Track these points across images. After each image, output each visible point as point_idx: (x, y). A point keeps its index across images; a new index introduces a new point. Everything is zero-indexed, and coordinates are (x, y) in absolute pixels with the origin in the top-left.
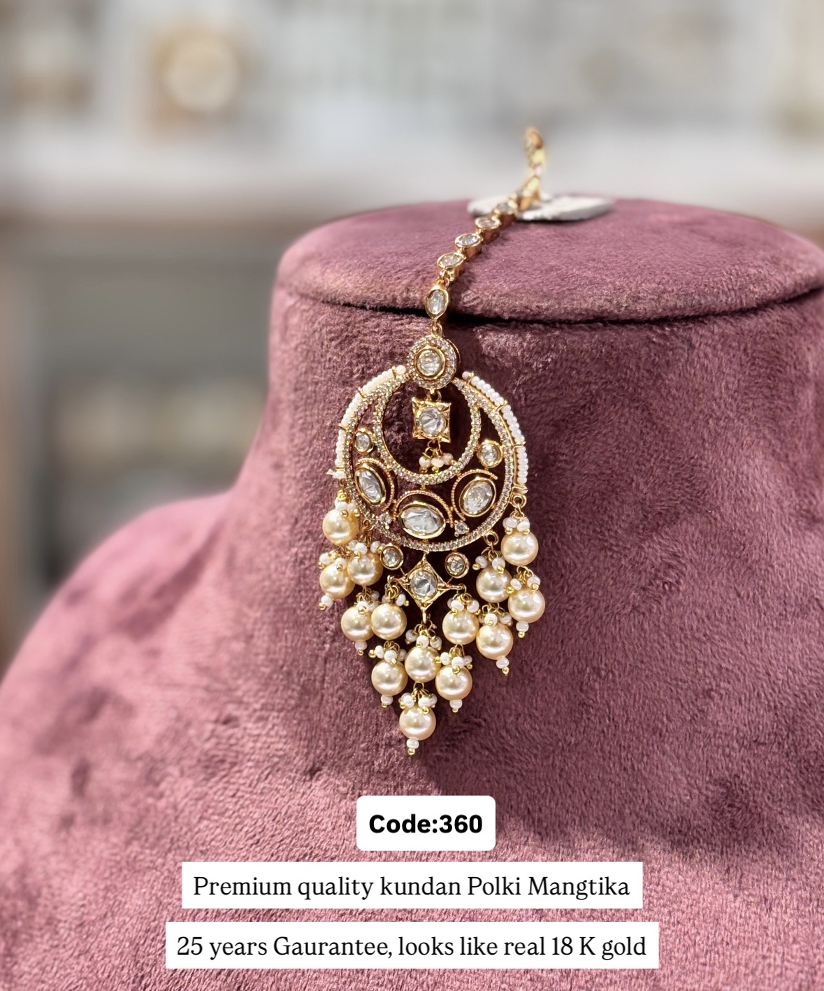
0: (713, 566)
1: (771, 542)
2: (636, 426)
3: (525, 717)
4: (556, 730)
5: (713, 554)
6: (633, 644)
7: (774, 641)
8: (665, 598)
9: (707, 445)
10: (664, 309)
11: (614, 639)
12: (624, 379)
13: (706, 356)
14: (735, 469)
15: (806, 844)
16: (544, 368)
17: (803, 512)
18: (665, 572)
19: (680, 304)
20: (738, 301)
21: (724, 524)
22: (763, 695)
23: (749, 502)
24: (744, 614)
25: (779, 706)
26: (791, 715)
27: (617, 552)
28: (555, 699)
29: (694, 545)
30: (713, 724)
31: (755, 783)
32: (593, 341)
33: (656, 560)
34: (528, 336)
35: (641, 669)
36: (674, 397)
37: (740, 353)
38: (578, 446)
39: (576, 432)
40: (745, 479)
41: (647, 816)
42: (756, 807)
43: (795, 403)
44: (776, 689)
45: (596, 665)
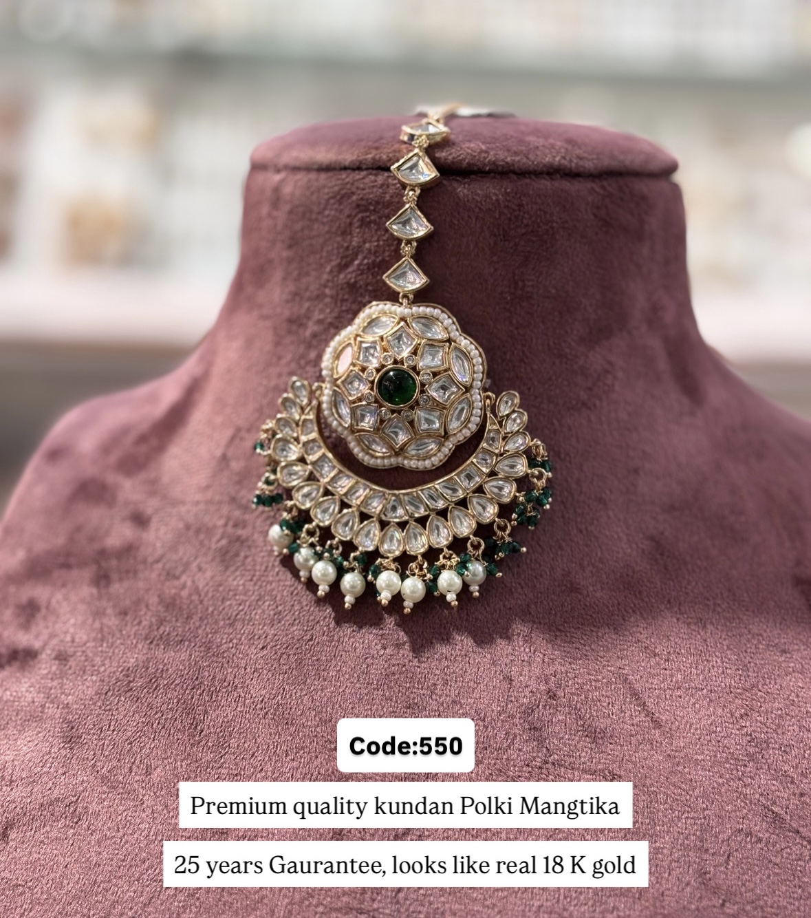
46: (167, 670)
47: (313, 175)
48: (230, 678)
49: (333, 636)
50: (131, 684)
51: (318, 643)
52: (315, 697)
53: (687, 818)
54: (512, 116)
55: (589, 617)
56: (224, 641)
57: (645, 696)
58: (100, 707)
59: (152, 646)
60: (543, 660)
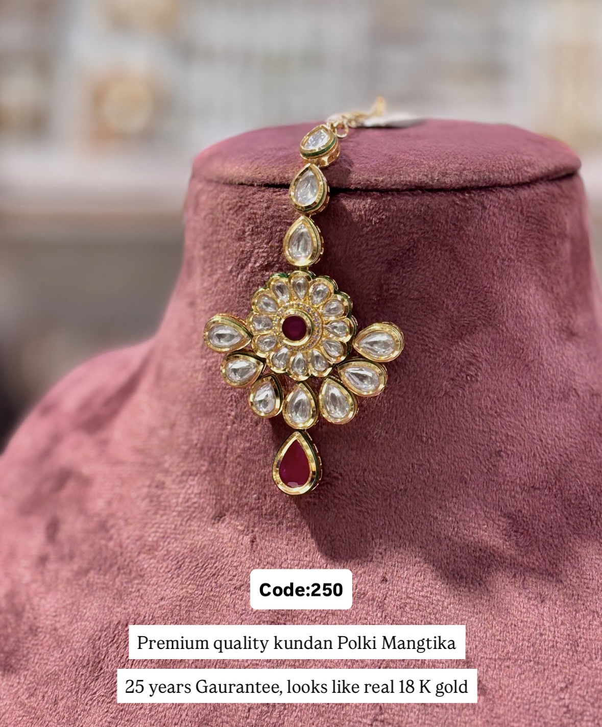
0: (501, 363)
1: (542, 348)
2: (446, 264)
3: (369, 472)
4: (392, 481)
5: (501, 356)
6: (445, 419)
7: (545, 417)
8: (467, 386)
9: (496, 278)
10: (465, 182)
11: (432, 415)
12: (437, 230)
13: (494, 214)
14: (516, 296)
15: (569, 558)
16: (380, 223)
17: (564, 328)
18: (467, 368)
19: (475, 178)
20: (516, 177)
21: (508, 334)
22: (538, 455)
23: (526, 319)
24: (523, 397)
25: (549, 462)
26: (558, 469)
27: (434, 353)
28: (390, 458)
29: (488, 349)
30: (503, 475)
31: (533, 516)
32: (415, 203)
33: (461, 359)
34: (369, 201)
35: (451, 436)
36: (472, 244)
37: (518, 214)
38: (405, 278)
39: (404, 268)
40: (523, 302)
41: (457, 539)
42: (534, 532)
43: (557, 252)
44: (547, 451)
45: (419, 434)
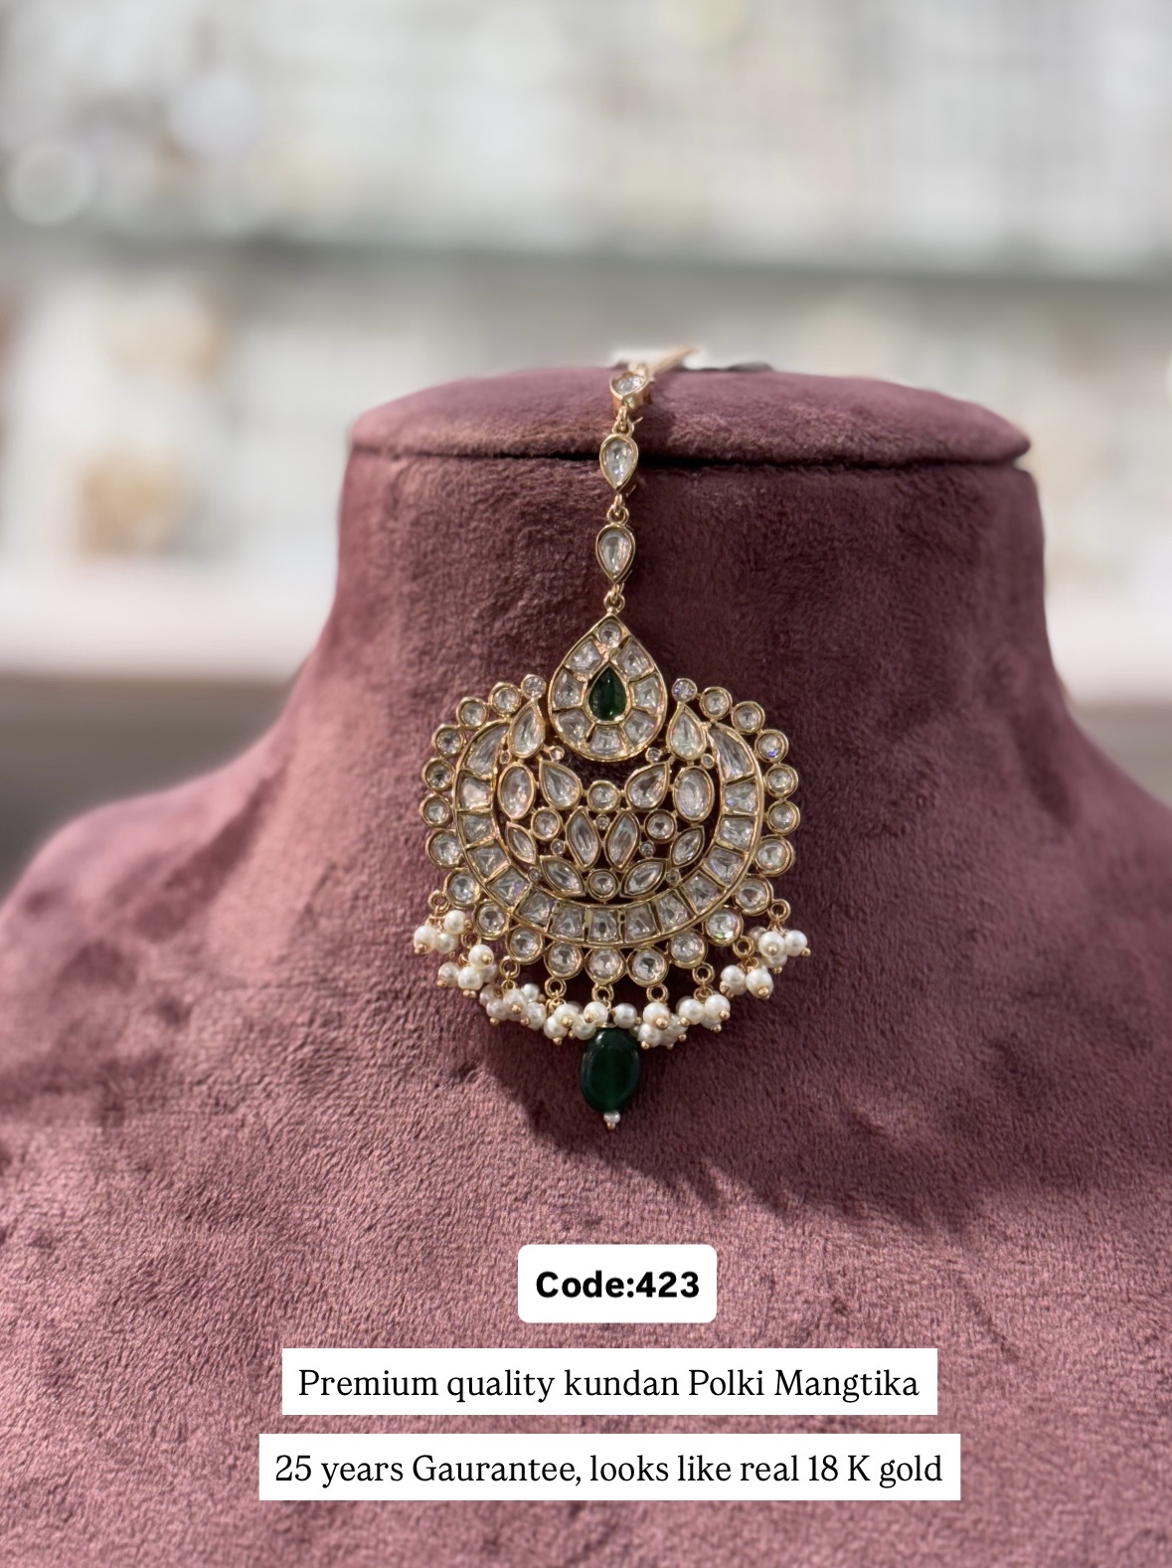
46: (214, 1264)
47: (452, 465)
48: (316, 1278)
49: (484, 1208)
50: (156, 1289)
51: (459, 1220)
52: (454, 1312)
53: (1062, 1513)
54: (766, 368)
55: (897, 1176)
56: (306, 1216)
57: (989, 1309)
58: (105, 1327)
59: (190, 1224)
60: (825, 1249)
